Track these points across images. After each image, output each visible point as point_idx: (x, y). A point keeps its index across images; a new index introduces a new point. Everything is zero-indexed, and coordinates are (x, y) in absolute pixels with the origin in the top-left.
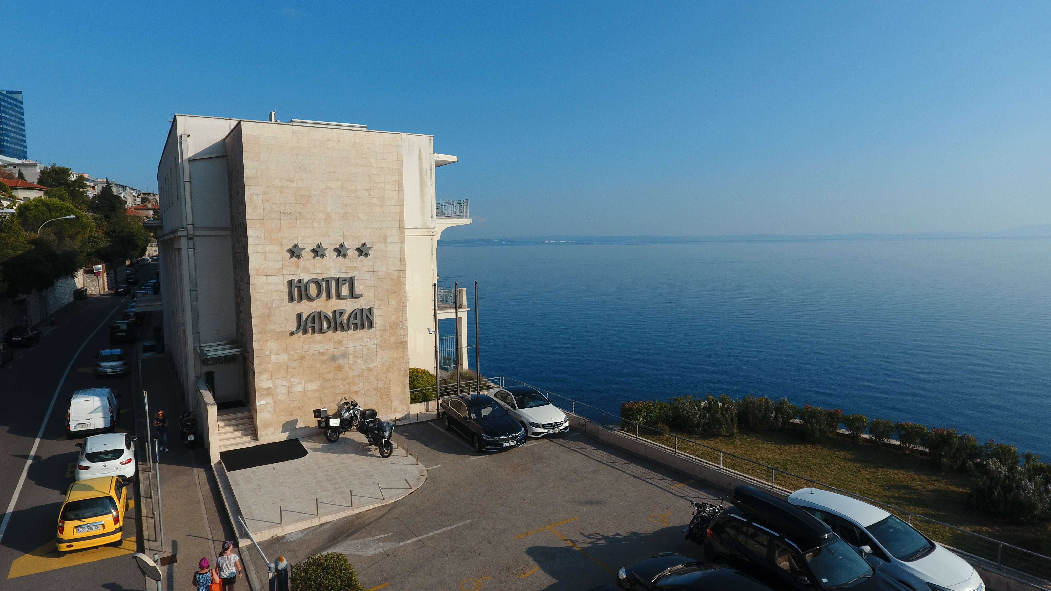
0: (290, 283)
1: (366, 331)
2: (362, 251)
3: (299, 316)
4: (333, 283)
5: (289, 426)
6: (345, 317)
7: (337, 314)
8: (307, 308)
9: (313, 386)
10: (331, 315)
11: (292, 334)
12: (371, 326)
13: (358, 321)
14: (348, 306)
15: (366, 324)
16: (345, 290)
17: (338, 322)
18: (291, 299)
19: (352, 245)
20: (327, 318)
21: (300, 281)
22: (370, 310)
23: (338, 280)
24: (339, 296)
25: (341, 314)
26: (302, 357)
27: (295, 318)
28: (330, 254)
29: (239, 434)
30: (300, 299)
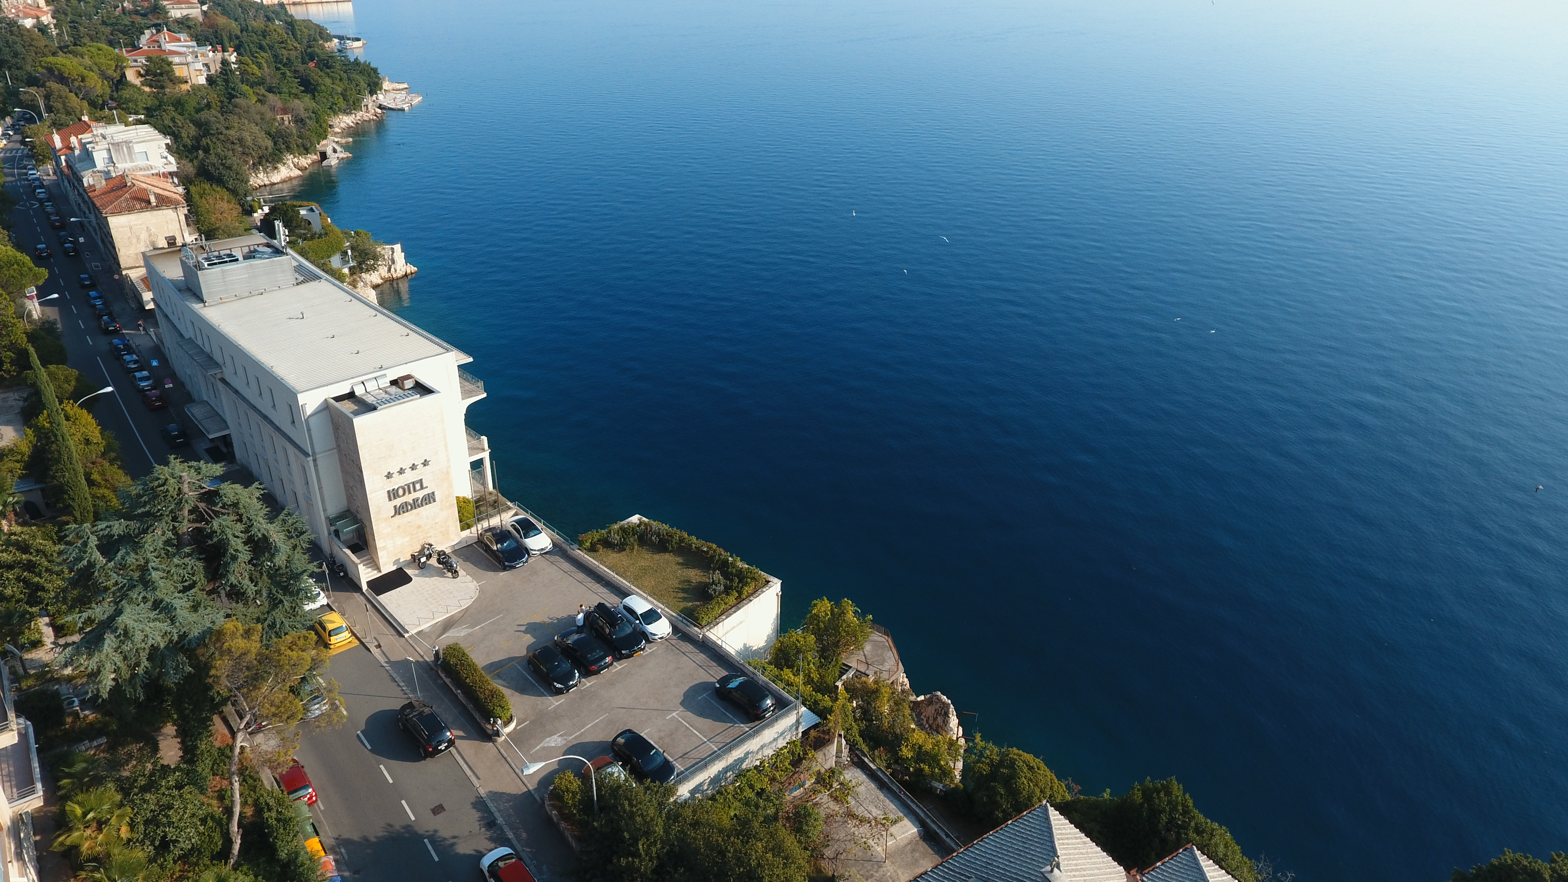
0: (388, 492)
1: (433, 504)
2: (425, 463)
3: (395, 507)
4: (411, 485)
5: (396, 562)
6: (420, 501)
7: (415, 501)
8: (398, 502)
9: (407, 539)
10: (411, 502)
11: (392, 517)
12: (434, 501)
13: (427, 501)
14: (420, 494)
15: (432, 500)
16: (418, 486)
17: (416, 504)
18: (390, 500)
19: (419, 462)
20: (410, 505)
21: (393, 490)
22: (433, 493)
23: (413, 483)
24: (415, 491)
25: (417, 500)
26: (399, 527)
27: (393, 509)
28: (408, 471)
29: (370, 570)
30: (395, 498)
